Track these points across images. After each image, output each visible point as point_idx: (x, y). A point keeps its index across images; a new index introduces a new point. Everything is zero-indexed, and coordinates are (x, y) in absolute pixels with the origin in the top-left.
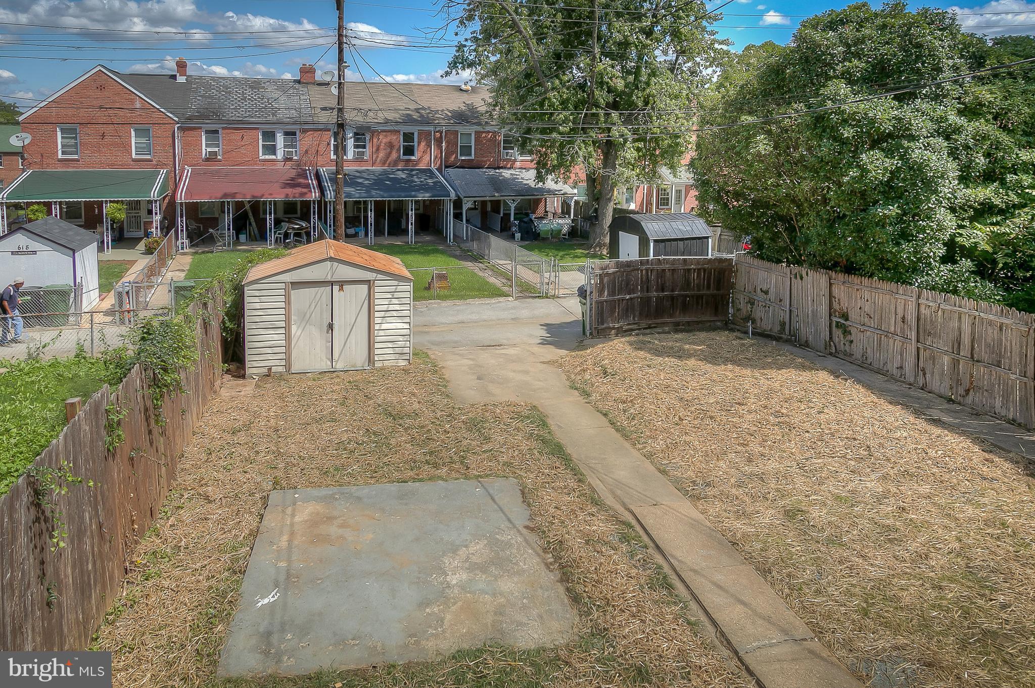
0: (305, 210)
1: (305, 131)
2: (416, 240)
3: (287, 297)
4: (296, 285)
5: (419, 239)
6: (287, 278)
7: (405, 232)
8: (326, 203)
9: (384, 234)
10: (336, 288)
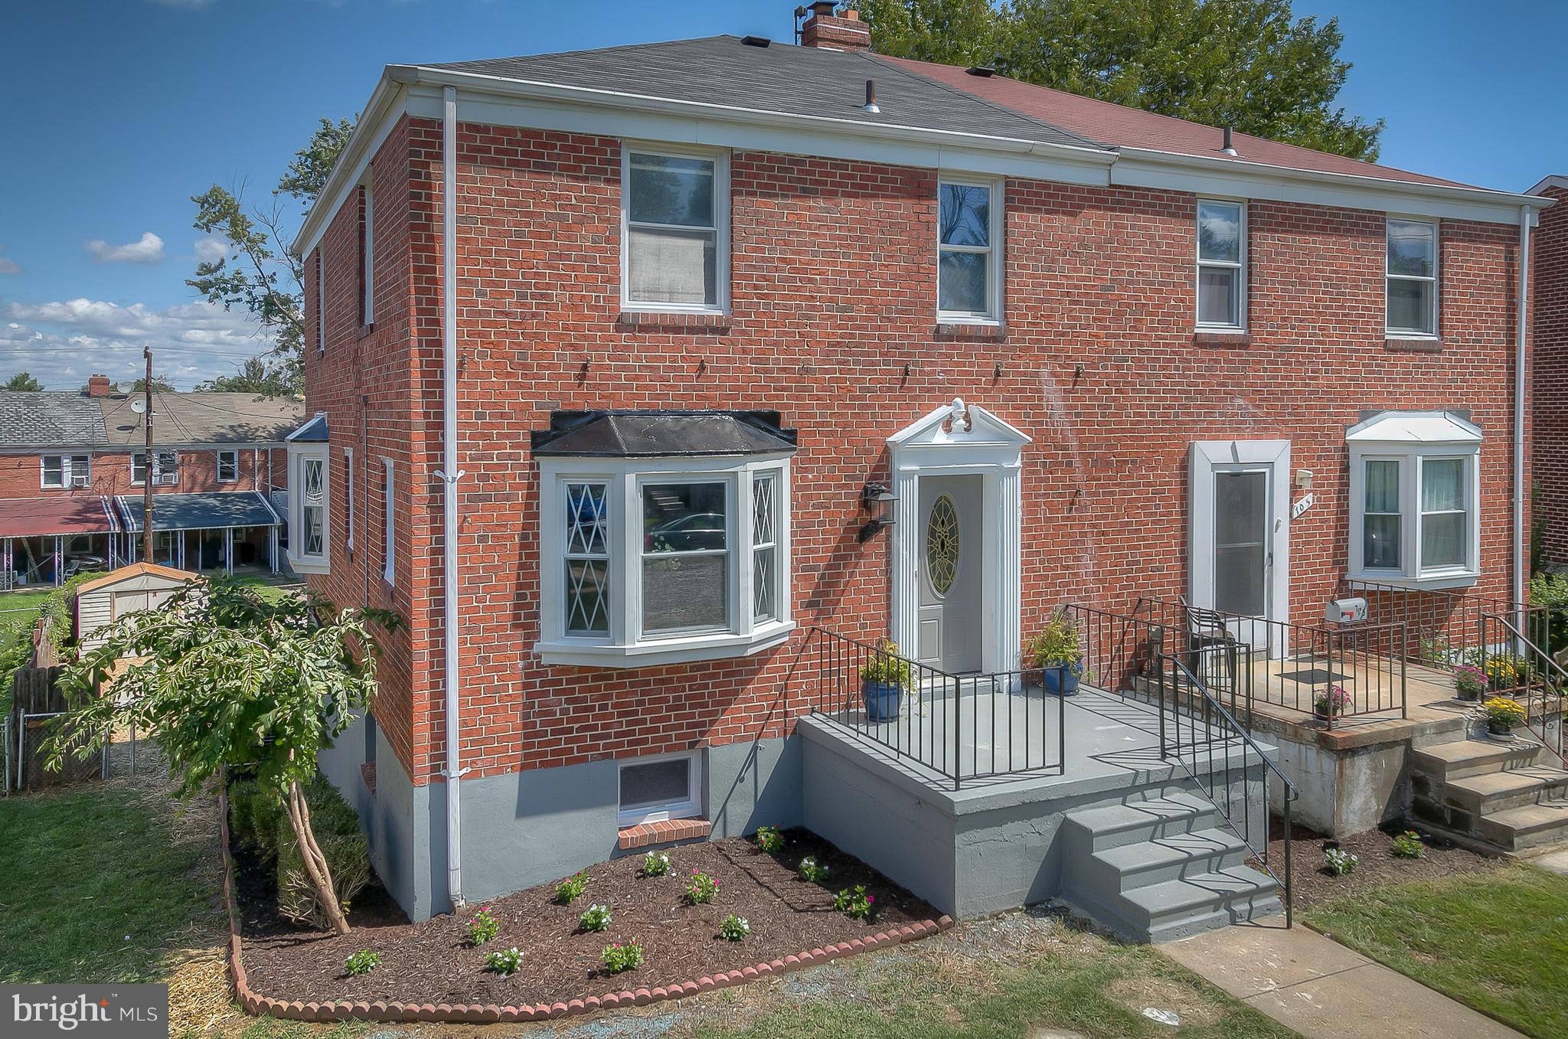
0: (98, 545)
1: (98, 455)
2: (235, 572)
3: (112, 602)
4: (119, 594)
5: (239, 571)
6: (112, 588)
7: (223, 564)
8: (126, 536)
9: (197, 567)
10: (151, 595)
